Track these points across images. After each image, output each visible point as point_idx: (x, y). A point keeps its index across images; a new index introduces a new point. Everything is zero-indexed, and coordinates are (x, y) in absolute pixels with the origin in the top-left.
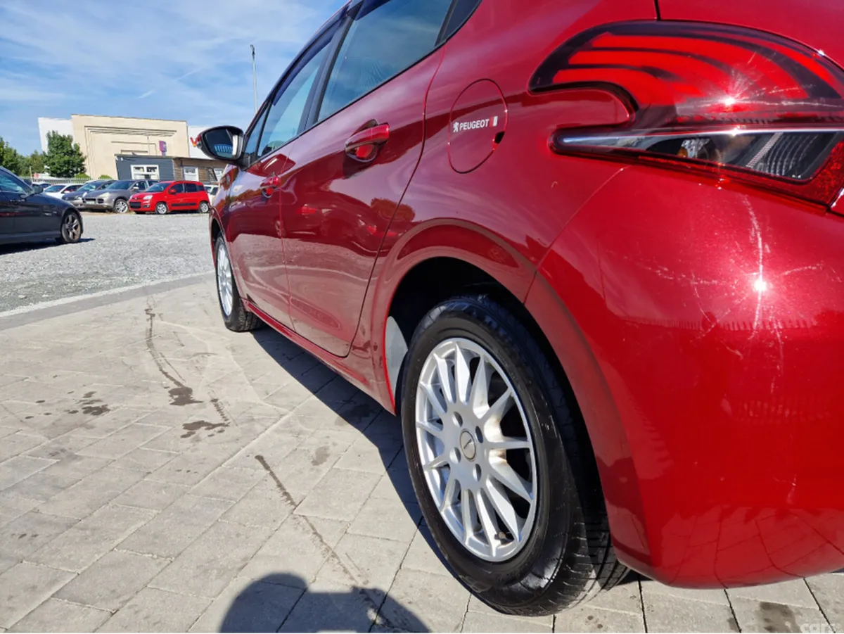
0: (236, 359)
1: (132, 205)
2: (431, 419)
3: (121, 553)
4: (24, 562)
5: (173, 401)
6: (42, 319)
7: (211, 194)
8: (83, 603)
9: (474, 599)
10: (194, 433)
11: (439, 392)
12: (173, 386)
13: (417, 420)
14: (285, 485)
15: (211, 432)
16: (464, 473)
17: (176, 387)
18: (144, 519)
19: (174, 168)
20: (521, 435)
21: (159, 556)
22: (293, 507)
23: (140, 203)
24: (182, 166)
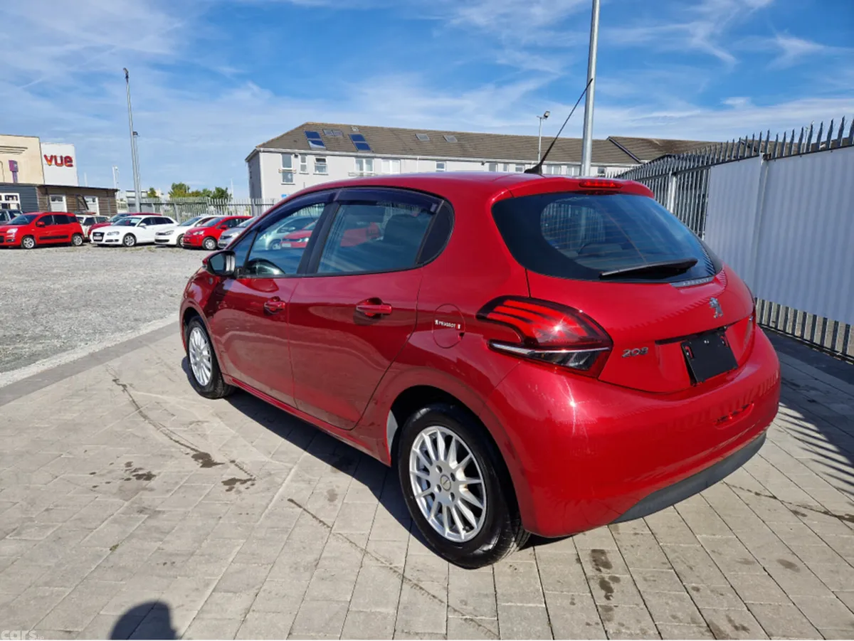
0: (228, 425)
2: (418, 469)
3: (237, 566)
4: (179, 578)
5: (201, 465)
6: (20, 397)
7: (84, 224)
8: (235, 593)
9: (451, 565)
10: (233, 488)
11: (426, 453)
12: (193, 453)
13: (411, 470)
14: (317, 516)
15: (246, 485)
16: (443, 498)
17: (195, 453)
18: (238, 545)
19: (38, 197)
20: (476, 476)
21: (263, 564)
22: (329, 529)
23: (3, 237)
24: (47, 194)
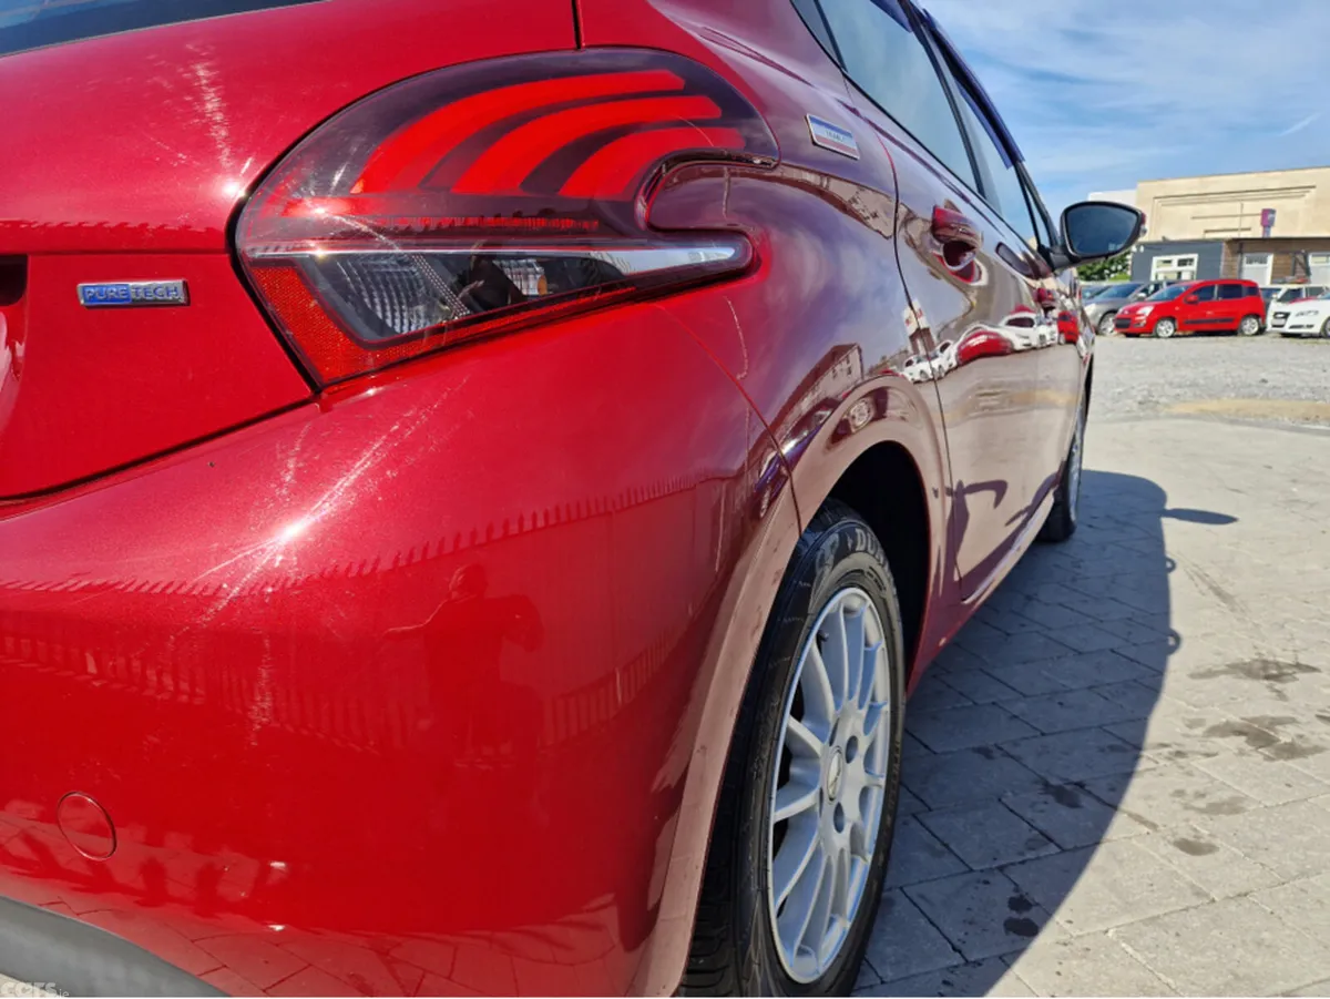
1: (1119, 322)
19: (1223, 259)
23: (1132, 319)
